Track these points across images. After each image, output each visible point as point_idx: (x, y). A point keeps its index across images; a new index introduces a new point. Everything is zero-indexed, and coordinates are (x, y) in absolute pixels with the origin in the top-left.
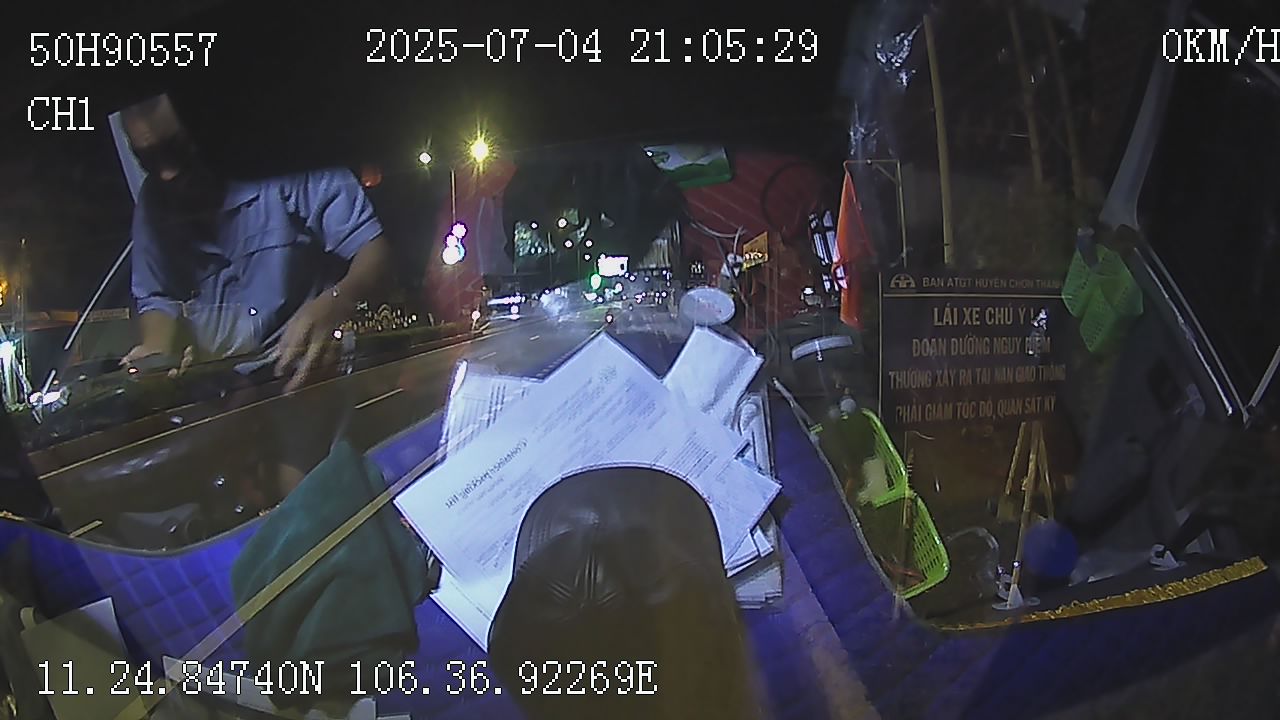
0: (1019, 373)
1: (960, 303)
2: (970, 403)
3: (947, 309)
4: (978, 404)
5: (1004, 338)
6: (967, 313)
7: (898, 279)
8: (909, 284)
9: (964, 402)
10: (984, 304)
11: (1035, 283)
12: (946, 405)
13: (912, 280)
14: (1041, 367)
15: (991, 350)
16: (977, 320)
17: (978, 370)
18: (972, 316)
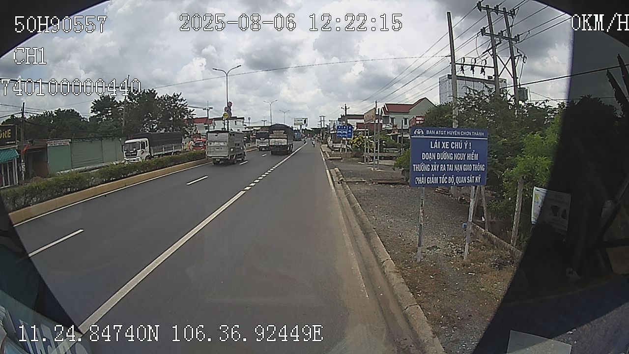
0: (465, 167)
1: (441, 140)
2: (445, 177)
3: (436, 143)
4: (448, 178)
5: (459, 154)
6: (444, 144)
7: (417, 131)
8: (421, 133)
9: (442, 177)
10: (450, 141)
11: (472, 134)
12: (435, 178)
13: (422, 131)
14: (474, 165)
15: (453, 158)
16: (448, 146)
17: (448, 165)
18: (445, 145)
